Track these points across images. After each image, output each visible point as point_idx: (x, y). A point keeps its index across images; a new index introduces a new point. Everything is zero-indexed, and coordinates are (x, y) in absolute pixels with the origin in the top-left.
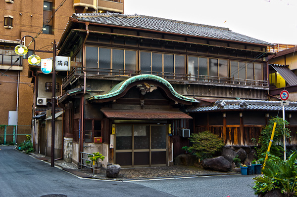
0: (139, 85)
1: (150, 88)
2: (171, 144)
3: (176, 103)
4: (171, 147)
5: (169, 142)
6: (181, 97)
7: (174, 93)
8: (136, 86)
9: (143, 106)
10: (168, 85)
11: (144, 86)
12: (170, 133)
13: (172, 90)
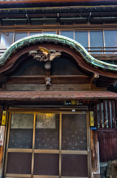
0: (32, 52)
1: (49, 55)
2: (95, 143)
3: (96, 76)
4: (95, 149)
5: (92, 140)
6: (104, 65)
7: (90, 59)
8: (28, 53)
9: (48, 86)
10: (77, 46)
11: (40, 52)
12: (92, 125)
13: (85, 54)
